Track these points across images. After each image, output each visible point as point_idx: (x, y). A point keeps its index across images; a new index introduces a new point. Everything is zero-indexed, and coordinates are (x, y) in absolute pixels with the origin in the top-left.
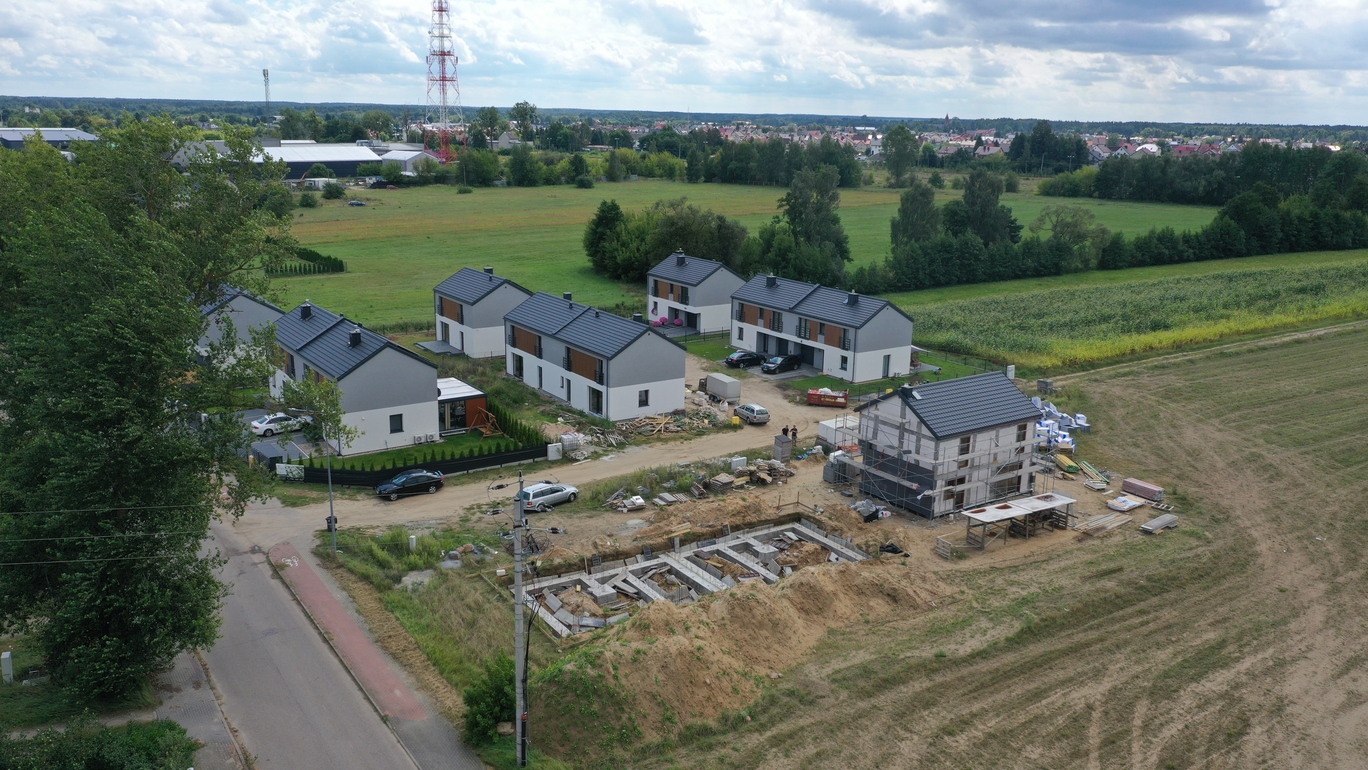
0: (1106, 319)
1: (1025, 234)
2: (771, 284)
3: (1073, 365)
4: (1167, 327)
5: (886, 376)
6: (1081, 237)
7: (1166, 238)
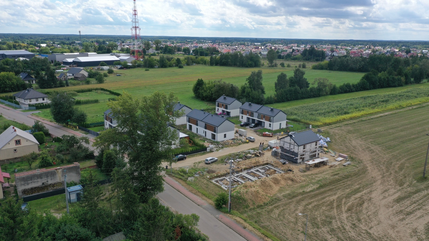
0: (333, 111)
1: (311, 86)
2: (250, 105)
3: (326, 124)
4: (348, 113)
5: (280, 128)
6: (325, 86)
7: (348, 86)
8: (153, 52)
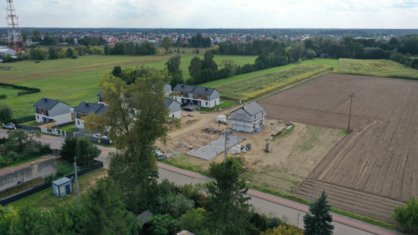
1: (219, 68)
2: (183, 86)
3: (250, 99)
5: (215, 106)
6: (231, 67)
8: (31, 44)
